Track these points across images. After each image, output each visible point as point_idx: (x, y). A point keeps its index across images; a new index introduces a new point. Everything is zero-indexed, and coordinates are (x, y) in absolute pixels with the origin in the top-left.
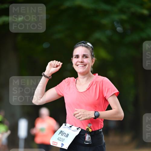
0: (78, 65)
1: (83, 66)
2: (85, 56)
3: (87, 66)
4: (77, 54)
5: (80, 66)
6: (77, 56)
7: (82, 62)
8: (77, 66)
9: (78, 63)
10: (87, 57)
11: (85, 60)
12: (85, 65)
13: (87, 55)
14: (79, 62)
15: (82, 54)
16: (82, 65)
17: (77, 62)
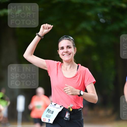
0: (64, 55)
1: (68, 55)
2: (68, 47)
3: (71, 54)
4: (62, 46)
5: (66, 55)
6: (63, 48)
7: (67, 52)
8: (63, 56)
9: (64, 53)
10: (70, 48)
11: (69, 50)
12: (70, 54)
13: (70, 46)
14: (65, 52)
16: (67, 54)
17: (63, 52)
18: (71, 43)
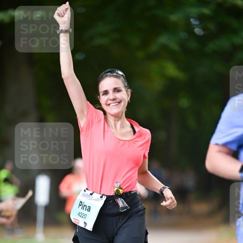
0: (109, 105)
1: (117, 104)
2: (116, 90)
3: (123, 102)
4: (105, 89)
5: (113, 104)
6: (106, 93)
7: (114, 99)
8: (108, 106)
9: (109, 102)
11: (118, 95)
12: (119, 103)
13: (119, 87)
14: (110, 100)
17: (107, 100)
18: (120, 83)
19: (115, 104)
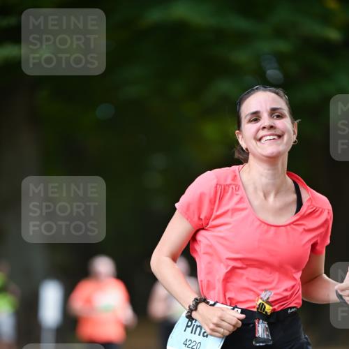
0: (260, 140)
1: (276, 137)
2: (275, 113)
3: (286, 137)
4: (254, 110)
5: (268, 138)
6: (256, 117)
7: (272, 127)
8: (258, 143)
9: (262, 133)
10: (280, 117)
11: (279, 123)
12: (280, 136)
13: (281, 109)
14: (264, 128)
15: (269, 108)
16: (273, 135)
17: (258, 131)
19: (272, 137)
